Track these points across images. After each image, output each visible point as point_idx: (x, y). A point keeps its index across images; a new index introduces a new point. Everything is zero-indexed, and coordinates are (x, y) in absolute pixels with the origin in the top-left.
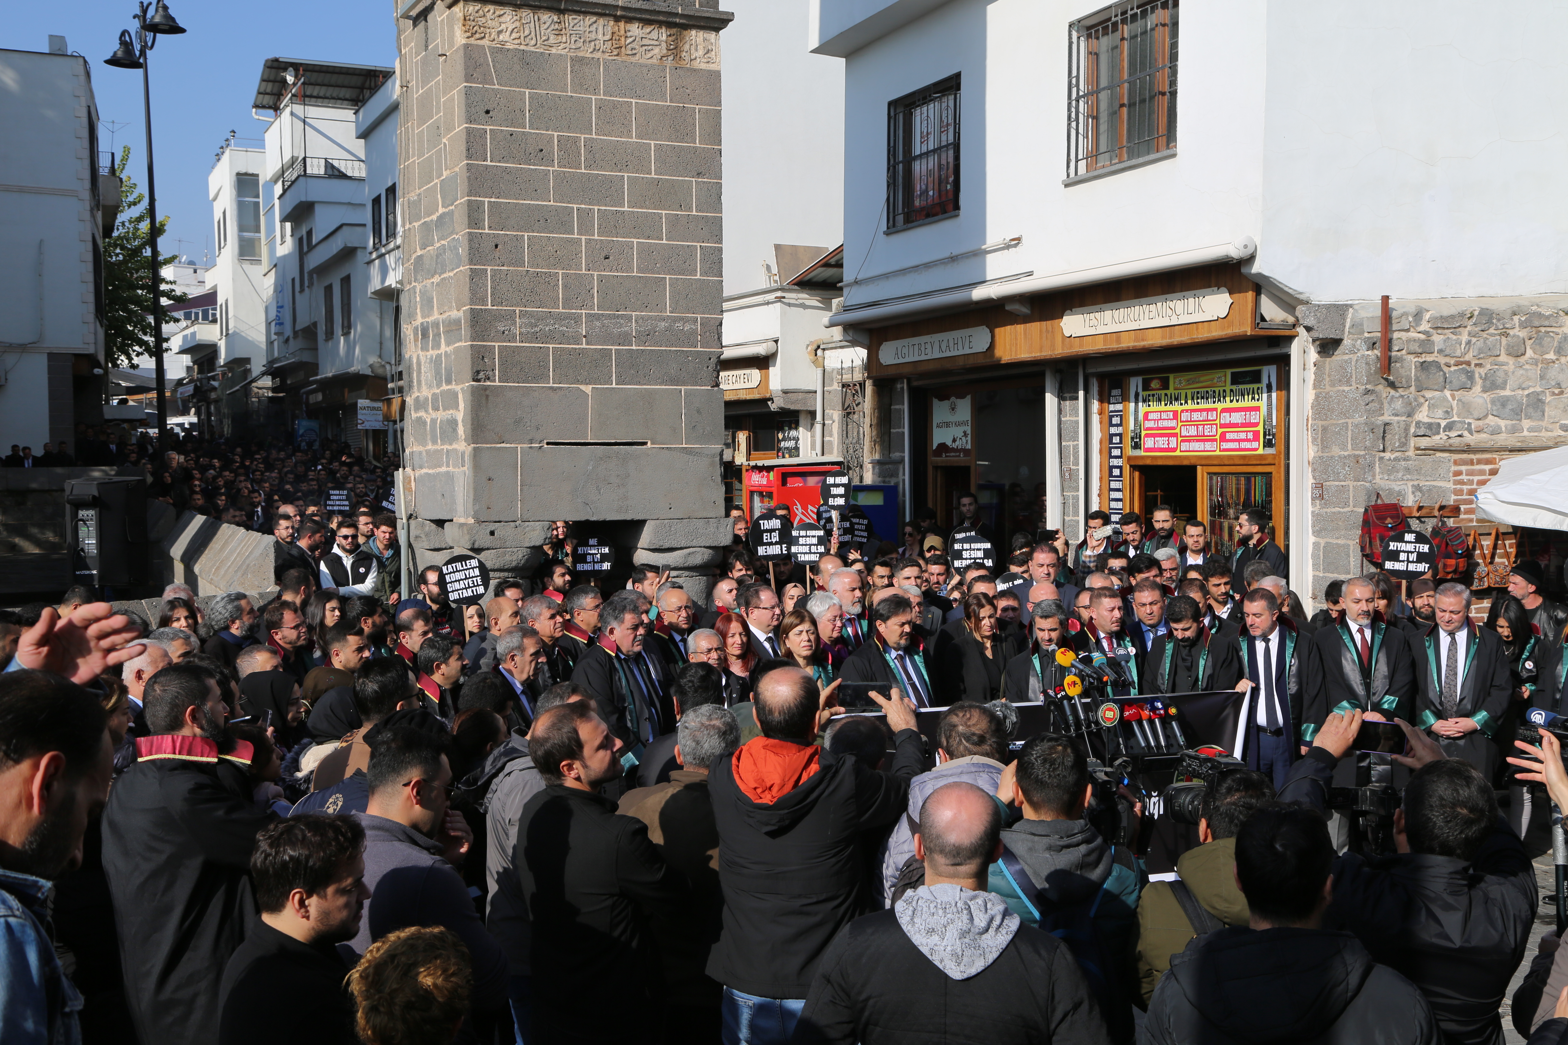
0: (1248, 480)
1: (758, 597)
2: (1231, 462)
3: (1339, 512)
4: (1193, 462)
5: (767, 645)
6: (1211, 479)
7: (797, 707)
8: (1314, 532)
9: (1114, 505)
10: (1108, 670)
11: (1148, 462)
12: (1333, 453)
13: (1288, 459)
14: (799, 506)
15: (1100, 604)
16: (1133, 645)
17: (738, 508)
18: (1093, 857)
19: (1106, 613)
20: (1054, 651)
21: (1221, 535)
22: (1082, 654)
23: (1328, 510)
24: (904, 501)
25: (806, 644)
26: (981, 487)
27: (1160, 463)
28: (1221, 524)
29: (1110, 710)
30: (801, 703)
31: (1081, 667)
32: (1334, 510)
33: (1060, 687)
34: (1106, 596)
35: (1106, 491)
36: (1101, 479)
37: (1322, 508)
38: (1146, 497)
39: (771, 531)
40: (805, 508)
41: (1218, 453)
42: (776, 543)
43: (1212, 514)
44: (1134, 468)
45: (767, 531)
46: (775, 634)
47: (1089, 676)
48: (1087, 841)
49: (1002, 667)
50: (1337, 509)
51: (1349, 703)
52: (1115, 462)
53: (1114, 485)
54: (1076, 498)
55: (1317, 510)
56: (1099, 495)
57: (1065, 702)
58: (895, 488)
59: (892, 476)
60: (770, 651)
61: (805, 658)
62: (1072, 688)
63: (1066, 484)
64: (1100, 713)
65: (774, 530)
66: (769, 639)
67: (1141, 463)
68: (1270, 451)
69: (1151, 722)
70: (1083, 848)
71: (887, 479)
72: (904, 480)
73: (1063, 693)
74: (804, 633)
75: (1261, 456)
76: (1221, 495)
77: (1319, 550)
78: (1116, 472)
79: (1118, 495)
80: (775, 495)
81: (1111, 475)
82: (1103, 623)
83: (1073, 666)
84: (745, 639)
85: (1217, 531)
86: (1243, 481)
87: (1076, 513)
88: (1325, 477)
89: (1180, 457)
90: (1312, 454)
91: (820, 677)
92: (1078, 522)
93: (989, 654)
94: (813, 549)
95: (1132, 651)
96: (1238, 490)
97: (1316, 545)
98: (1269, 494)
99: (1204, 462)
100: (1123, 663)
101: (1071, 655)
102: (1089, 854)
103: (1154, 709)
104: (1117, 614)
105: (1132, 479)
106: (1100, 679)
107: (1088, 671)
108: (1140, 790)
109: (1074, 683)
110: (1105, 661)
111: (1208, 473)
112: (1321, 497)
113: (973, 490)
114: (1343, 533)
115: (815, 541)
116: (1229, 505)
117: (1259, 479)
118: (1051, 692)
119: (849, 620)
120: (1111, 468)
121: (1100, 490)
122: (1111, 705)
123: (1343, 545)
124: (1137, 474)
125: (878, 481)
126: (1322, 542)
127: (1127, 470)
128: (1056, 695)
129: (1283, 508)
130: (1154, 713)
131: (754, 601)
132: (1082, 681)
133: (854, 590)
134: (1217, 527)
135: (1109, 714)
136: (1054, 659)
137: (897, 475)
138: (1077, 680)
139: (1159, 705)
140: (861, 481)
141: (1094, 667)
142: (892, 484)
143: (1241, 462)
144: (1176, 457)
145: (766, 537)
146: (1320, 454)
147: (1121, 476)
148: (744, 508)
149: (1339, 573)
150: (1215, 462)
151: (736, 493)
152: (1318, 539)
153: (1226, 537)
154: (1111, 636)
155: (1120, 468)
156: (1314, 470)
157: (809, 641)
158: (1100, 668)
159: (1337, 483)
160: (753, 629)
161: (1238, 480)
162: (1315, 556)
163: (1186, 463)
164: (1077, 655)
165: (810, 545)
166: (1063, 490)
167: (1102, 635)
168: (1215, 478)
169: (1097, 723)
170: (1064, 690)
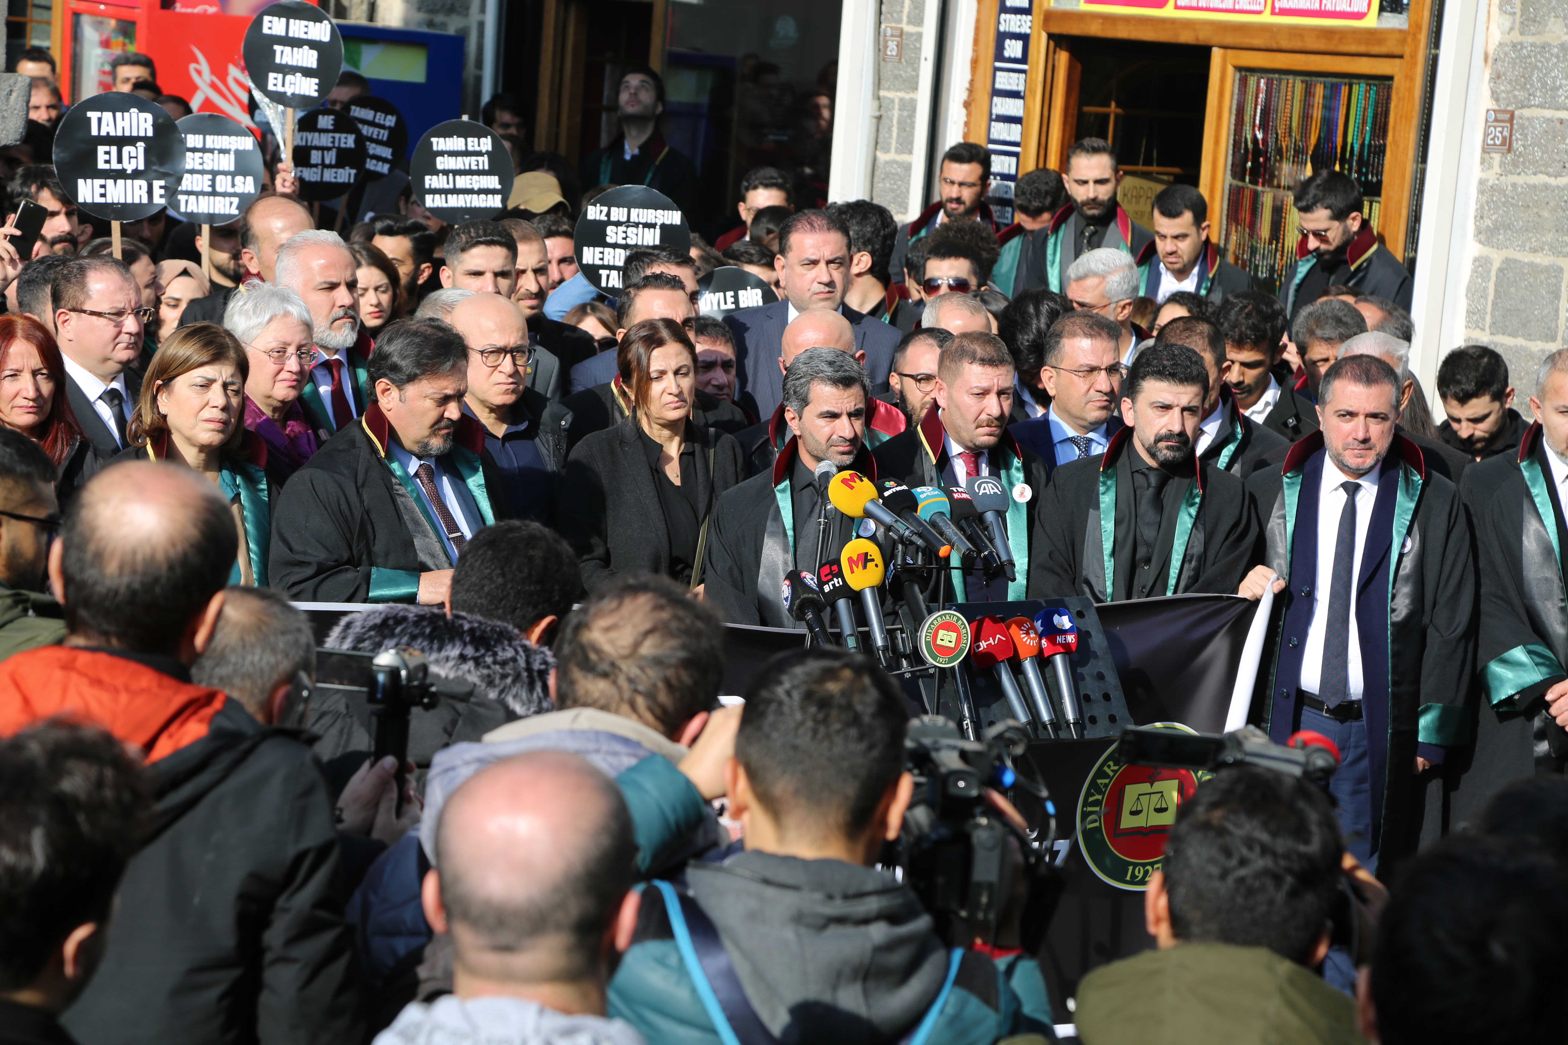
0: (1333, 93)
1: (83, 285)
2: (1297, 44)
3: (1546, 187)
4: (1203, 37)
5: (105, 412)
6: (1244, 82)
7: (171, 567)
8: (1479, 232)
9: (1000, 131)
10: (951, 530)
11: (1095, 30)
12: (1548, 38)
13: (1437, 44)
14: (204, 66)
15: (957, 374)
16: (1028, 481)
17: (39, 55)
18: (898, 958)
19: (969, 401)
20: (826, 477)
21: (1253, 226)
22: (893, 488)
23: (1520, 180)
24: (479, 80)
25: (218, 415)
26: (677, 61)
27: (1123, 33)
28: (1255, 196)
29: (948, 627)
30: (184, 561)
31: (887, 518)
32: (1533, 180)
33: (833, 567)
34: (973, 359)
35: (983, 95)
36: (975, 63)
37: (1506, 172)
38: (1081, 115)
39: (121, 142)
40: (220, 72)
41: (1267, 18)
42: (136, 174)
43: (1238, 171)
44: (1058, 40)
45: (108, 140)
46: (127, 385)
47: (907, 543)
48: (893, 918)
49: (702, 508)
50: (1542, 179)
51: (1530, 652)
52: (1012, 23)
53: (1005, 81)
54: (910, 107)
55: (1492, 177)
56: (967, 105)
57: (842, 603)
58: (458, 41)
59: (451, 10)
60: (112, 425)
61: (202, 448)
62: (858, 570)
63: (888, 69)
64: (924, 635)
65: (131, 141)
66: (111, 396)
67: (1075, 29)
68: (1394, 21)
69: (1043, 662)
70: (879, 932)
71: (439, 18)
72: (481, 25)
73: (838, 582)
74: (217, 387)
75: (1371, 34)
76: (1264, 125)
77: (1486, 277)
78: (1013, 48)
79: (1012, 107)
80: (141, 31)
81: (999, 55)
82: (959, 422)
83: (868, 514)
84: (46, 388)
85: (1245, 215)
86: (1319, 91)
87: (906, 146)
88: (1521, 95)
89: (1173, 22)
90: (1496, 36)
91: (236, 498)
92: (908, 167)
93: (673, 472)
94: (223, 185)
95: (1022, 493)
96: (1306, 117)
97: (1481, 264)
98: (1380, 127)
99: (1229, 40)
100: (990, 516)
101: (866, 488)
102: (890, 946)
103: (1052, 632)
104: (993, 406)
105: (1050, 69)
106: (930, 552)
107: (903, 529)
108: (1041, 802)
109: (865, 559)
110: (946, 508)
111: (1239, 69)
112: (1507, 145)
113: (656, 63)
114: (1549, 237)
115: (227, 163)
116: (1279, 151)
117: (1359, 89)
118: (810, 579)
119: (327, 365)
120: (1002, 37)
121: (971, 90)
122: (954, 616)
123: (1547, 270)
124: (1063, 58)
125: (417, 22)
126: (1497, 258)
127: (1040, 44)
128: (821, 584)
129: (1410, 166)
130: (1052, 641)
131: (70, 292)
132: (888, 557)
133: (333, 286)
134: (1247, 203)
135: (947, 638)
136: (825, 499)
137: (464, 10)
138: (874, 551)
139: (1065, 622)
140: (371, 16)
141: (918, 521)
142: (451, 31)
143: (1321, 46)
144: (1163, 21)
145: (104, 156)
146: (1516, 37)
147: (1024, 60)
148: (56, 54)
149: (1529, 337)
150: (1258, 42)
151: (36, 14)
152: (1486, 251)
153: (1265, 231)
154: (975, 454)
155: (1025, 38)
156: (1496, 77)
157: (225, 409)
158: (933, 524)
159: (1548, 113)
160: (72, 367)
161: (1308, 93)
162: (1475, 292)
163: (1186, 37)
164: (881, 490)
165: (214, 173)
166: (878, 83)
167: (955, 448)
168: (1252, 81)
169: (916, 657)
170: (840, 574)
